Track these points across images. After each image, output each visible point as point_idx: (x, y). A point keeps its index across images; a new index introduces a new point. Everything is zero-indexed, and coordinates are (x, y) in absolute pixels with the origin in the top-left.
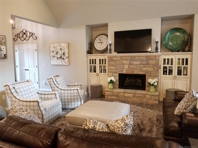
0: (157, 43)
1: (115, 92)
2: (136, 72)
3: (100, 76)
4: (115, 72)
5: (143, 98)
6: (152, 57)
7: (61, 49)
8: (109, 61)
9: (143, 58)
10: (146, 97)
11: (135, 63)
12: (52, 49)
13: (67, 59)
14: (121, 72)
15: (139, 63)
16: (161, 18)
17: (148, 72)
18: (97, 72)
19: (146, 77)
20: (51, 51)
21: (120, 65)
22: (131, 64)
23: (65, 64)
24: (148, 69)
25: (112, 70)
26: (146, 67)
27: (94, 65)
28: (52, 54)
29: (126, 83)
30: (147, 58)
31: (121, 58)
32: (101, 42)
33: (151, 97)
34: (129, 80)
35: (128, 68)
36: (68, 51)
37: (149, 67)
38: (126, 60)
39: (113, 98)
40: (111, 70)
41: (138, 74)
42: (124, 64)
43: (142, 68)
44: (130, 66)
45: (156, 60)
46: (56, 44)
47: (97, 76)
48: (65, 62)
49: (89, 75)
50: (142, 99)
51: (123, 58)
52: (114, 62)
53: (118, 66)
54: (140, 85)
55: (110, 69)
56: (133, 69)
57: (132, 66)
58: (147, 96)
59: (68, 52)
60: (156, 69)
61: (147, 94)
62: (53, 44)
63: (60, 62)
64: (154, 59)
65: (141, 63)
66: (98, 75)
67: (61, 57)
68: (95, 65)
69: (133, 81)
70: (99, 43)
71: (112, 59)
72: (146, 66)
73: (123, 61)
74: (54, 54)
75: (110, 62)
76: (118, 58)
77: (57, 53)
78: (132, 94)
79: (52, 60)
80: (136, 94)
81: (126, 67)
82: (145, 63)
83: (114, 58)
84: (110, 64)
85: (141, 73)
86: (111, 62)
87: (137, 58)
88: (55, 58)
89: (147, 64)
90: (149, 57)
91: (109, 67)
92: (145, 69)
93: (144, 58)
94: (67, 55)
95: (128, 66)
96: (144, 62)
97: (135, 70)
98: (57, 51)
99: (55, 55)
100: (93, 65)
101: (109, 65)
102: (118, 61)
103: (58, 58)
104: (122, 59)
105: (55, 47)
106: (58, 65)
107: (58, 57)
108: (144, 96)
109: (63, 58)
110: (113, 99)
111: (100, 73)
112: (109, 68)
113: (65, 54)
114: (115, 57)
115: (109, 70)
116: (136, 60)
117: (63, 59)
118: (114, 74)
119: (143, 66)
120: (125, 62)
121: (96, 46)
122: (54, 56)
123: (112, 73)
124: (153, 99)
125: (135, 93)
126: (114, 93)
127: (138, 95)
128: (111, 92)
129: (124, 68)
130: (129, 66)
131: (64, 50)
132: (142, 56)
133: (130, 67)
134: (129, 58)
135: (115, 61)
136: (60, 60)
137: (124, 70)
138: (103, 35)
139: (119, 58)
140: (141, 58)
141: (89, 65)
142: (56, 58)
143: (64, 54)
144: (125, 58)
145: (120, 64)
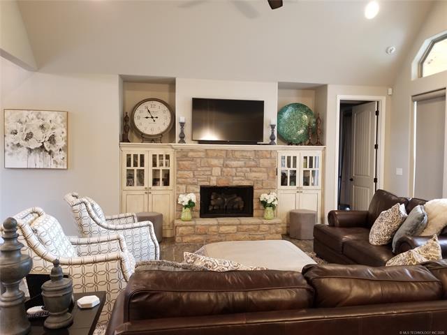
0: (273, 127)
1: (199, 227)
2: (236, 182)
3: (153, 192)
4: (194, 184)
5: (256, 231)
6: (265, 152)
7: (42, 127)
8: (179, 160)
9: (248, 154)
10: (261, 229)
11: (235, 163)
12: (12, 125)
13: (62, 152)
14: (206, 184)
15: (241, 163)
16: (279, 83)
17: (257, 181)
18: (146, 185)
19: (255, 191)
20: (8, 131)
21: (204, 169)
22: (227, 166)
23: (53, 166)
24: (257, 175)
25: (186, 178)
26: (255, 172)
27: (139, 168)
28: (10, 139)
29: (214, 206)
30: (255, 155)
31: (207, 154)
32: (152, 117)
33: (270, 228)
34: (219, 199)
35: (220, 174)
36: (65, 132)
37: (260, 172)
38: (216, 157)
39: (195, 238)
40: (183, 180)
41: (240, 185)
42: (211, 166)
43: (246, 174)
44: (224, 169)
45: (271, 158)
46: (25, 113)
47: (146, 196)
48: (55, 162)
49: (124, 194)
50: (253, 233)
51: (210, 153)
52: (190, 162)
53: (199, 169)
54: (242, 206)
55: (180, 178)
56: (231, 175)
57: (228, 169)
58: (263, 227)
59: (65, 135)
60: (271, 175)
61: (263, 224)
62: (18, 113)
63: (37, 161)
64: (268, 156)
65: (245, 163)
66: (148, 192)
67: (42, 147)
68: (142, 168)
69: (226, 200)
70: (147, 118)
71: (186, 156)
72: (254, 169)
73: (209, 160)
74: (19, 138)
75: (180, 162)
76: (199, 153)
77: (29, 136)
78: (235, 227)
79: (11, 154)
80: (243, 225)
81: (217, 171)
82: (253, 163)
83: (191, 154)
84: (182, 167)
85: (246, 183)
86: (184, 162)
87: (238, 154)
88: (19, 149)
89: (256, 167)
90: (260, 152)
91: (180, 172)
92: (254, 174)
93: (251, 155)
94: (61, 143)
95: (219, 169)
96: (250, 162)
97: (235, 178)
98: (28, 131)
99: (22, 142)
100: (135, 169)
101: (179, 168)
102: (199, 160)
103: (30, 150)
104: (207, 156)
105: (23, 120)
106: (30, 169)
107: (32, 148)
108: (257, 227)
109: (48, 150)
110: (194, 241)
111: (153, 188)
112: (179, 176)
113: (54, 140)
114: (192, 150)
115: (180, 180)
116: (236, 159)
117: (50, 153)
118: (191, 188)
119: (248, 169)
120: (215, 162)
121: (141, 124)
122: (18, 145)
123: (186, 185)
124: (274, 231)
125: (240, 224)
126: (198, 229)
127: (247, 227)
128: (190, 228)
129: (211, 175)
130: (221, 171)
131: (52, 129)
132: (247, 151)
133: (224, 172)
134: (223, 154)
135: (193, 159)
136: (38, 155)
137: (212, 178)
138: (155, 102)
139: (202, 154)
140: (244, 154)
141: (125, 168)
142: (26, 151)
143: (52, 140)
144: (215, 154)
145: (203, 167)
